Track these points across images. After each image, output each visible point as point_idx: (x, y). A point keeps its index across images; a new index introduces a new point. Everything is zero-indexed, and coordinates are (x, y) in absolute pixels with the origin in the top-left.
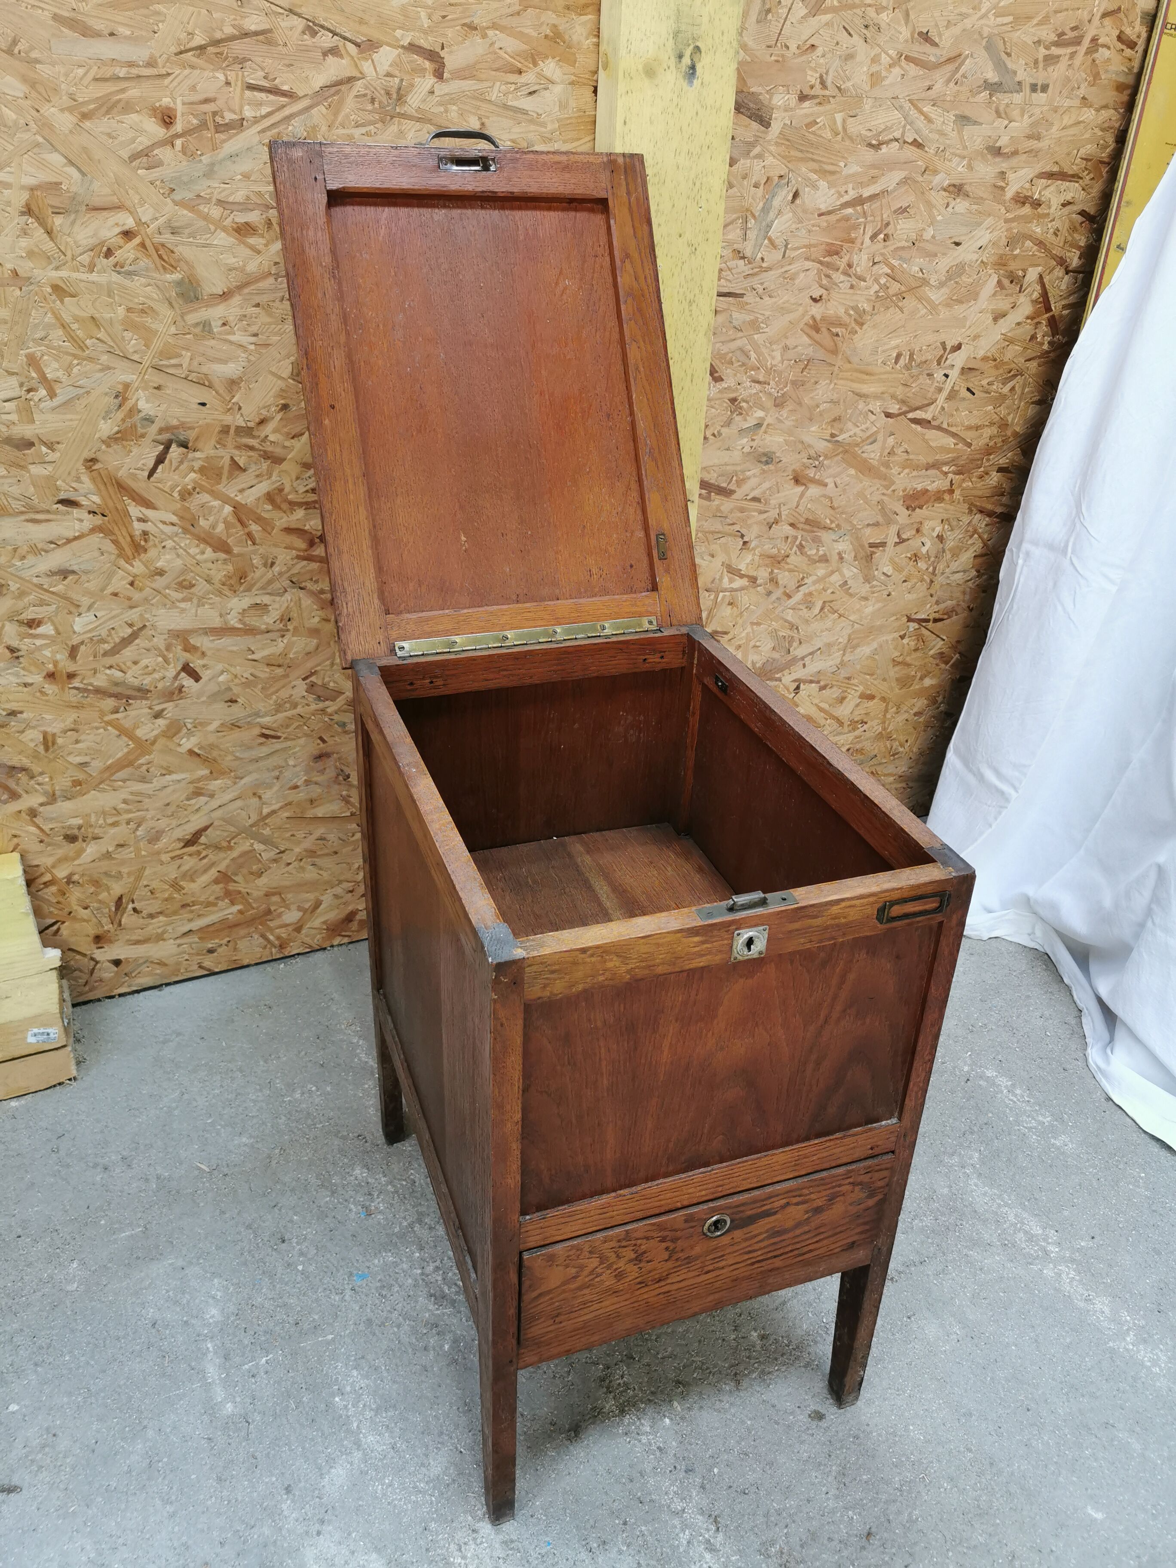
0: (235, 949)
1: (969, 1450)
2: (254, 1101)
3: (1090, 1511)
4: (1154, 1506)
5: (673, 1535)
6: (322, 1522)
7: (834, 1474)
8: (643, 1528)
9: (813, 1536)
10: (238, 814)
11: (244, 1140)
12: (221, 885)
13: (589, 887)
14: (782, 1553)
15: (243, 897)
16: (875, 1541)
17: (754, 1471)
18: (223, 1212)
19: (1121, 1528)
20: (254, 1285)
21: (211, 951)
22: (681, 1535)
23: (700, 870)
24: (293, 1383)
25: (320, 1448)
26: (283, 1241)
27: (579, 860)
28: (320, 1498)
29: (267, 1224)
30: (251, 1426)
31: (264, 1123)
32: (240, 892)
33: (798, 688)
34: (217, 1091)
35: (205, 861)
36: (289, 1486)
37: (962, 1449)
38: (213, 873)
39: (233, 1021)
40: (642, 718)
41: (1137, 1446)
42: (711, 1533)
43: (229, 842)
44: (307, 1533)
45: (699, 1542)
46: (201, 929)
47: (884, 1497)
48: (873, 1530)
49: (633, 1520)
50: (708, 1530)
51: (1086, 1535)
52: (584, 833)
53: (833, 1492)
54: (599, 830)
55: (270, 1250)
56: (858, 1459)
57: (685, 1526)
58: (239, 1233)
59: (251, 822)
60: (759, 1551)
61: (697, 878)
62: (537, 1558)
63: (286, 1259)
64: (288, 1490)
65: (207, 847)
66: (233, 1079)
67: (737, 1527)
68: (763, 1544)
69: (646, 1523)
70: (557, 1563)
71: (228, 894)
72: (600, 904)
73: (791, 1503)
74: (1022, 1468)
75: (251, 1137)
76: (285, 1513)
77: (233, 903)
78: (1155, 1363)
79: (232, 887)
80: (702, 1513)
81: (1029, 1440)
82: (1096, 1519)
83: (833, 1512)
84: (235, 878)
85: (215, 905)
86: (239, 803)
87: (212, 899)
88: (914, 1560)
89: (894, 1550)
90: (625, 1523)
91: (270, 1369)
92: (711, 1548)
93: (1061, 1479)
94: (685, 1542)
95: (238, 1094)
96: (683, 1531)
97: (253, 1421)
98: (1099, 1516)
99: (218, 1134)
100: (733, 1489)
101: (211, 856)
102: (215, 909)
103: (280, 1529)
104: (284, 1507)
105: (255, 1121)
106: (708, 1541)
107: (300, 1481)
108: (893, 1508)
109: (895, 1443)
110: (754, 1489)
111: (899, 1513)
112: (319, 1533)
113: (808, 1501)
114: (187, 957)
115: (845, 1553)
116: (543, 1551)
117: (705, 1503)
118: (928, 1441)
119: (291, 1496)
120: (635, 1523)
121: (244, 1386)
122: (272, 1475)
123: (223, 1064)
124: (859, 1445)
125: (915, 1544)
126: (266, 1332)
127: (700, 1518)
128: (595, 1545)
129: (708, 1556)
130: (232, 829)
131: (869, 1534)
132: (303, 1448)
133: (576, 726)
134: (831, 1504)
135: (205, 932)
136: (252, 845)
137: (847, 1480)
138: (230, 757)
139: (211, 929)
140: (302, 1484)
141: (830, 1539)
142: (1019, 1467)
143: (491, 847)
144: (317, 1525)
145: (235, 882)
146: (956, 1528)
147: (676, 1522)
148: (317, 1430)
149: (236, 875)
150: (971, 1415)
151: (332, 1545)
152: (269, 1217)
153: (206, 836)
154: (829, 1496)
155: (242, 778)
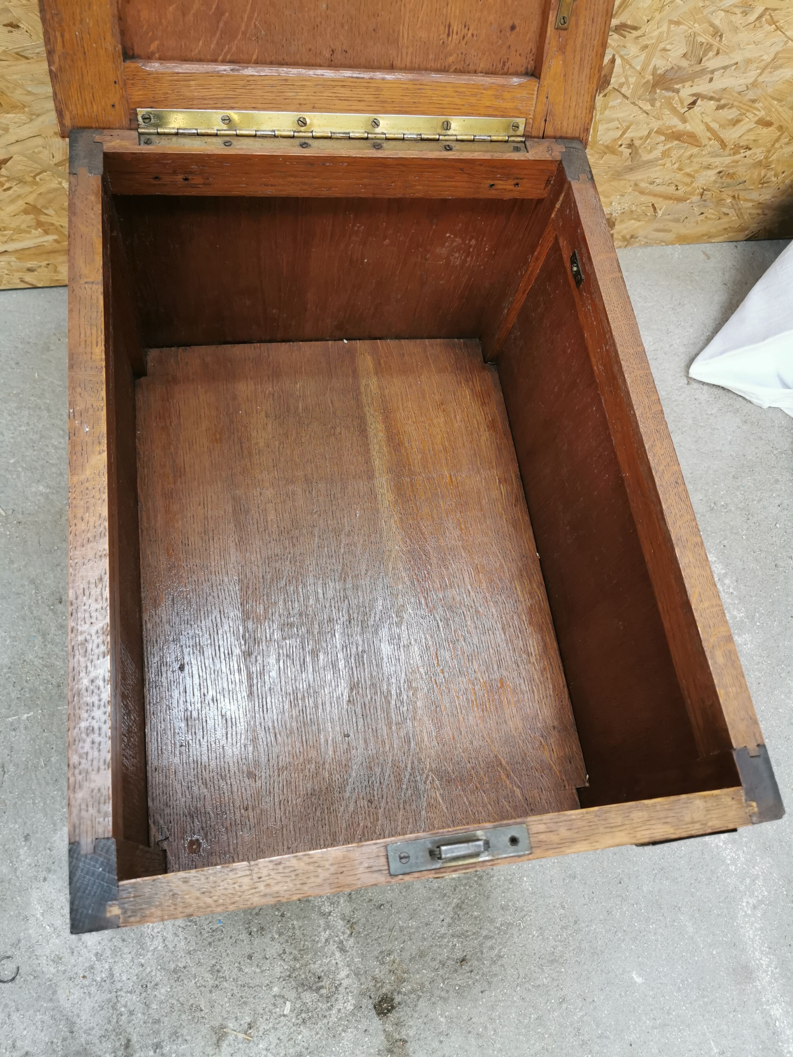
0: (56, 271)
1: (563, 907)
2: (56, 448)
3: (634, 975)
4: (682, 981)
5: (316, 933)
6: (49, 870)
7: (453, 905)
8: (295, 922)
9: (422, 955)
10: (40, 152)
11: (41, 488)
12: (32, 216)
13: (363, 431)
14: (394, 962)
15: (56, 229)
16: (466, 968)
17: (393, 890)
18: (12, 562)
19: (651, 993)
20: (28, 641)
21: (30, 270)
22: (323, 934)
23: (492, 426)
24: (47, 743)
25: (58, 806)
26: (60, 602)
27: (364, 382)
28: (50, 850)
29: (49, 582)
30: (6, 776)
31: (61, 474)
32: (52, 224)
33: (694, 103)
34: (23, 428)
35: (10, 192)
36: (28, 835)
37: (558, 905)
38: (20, 204)
39: (48, 349)
40: (473, 242)
41: (691, 930)
42: (346, 936)
43: (34, 177)
44: (36, 877)
45: (334, 942)
46: (16, 251)
47: (485, 933)
48: (468, 957)
49: (289, 915)
50: (343, 933)
51: (623, 994)
52: (380, 339)
53: (448, 920)
54: (398, 337)
55: (47, 609)
56: (475, 897)
57: (328, 926)
58: (23, 586)
59: (56, 160)
60: (377, 958)
61: (485, 436)
62: (208, 932)
63: (60, 620)
64: (27, 838)
65: (9, 179)
66: (40, 418)
67: (366, 935)
68: (382, 952)
69: (298, 918)
70: (223, 939)
71: (39, 224)
72: (368, 461)
73: (412, 923)
74: (597, 930)
75: (48, 486)
76: (22, 857)
77: (46, 232)
78: (734, 861)
79: (43, 218)
80: (343, 919)
81: (611, 908)
82: (636, 982)
83: (443, 937)
84: (46, 211)
85: (29, 232)
86: (39, 141)
87: (23, 226)
88: (490, 987)
89: (477, 977)
90: (283, 915)
91: (29, 725)
92: (343, 950)
93: (623, 945)
94: (324, 940)
95: (42, 437)
96: (325, 930)
97: (8, 771)
98: (639, 980)
99: (18, 477)
100: (372, 903)
101: (15, 188)
102: (28, 236)
103: (16, 869)
104: (22, 852)
105: (54, 470)
106: (341, 942)
107: (37, 832)
108: (489, 943)
109: (508, 889)
110: (388, 906)
111: (492, 948)
112: (45, 879)
113: (427, 925)
114: (6, 272)
115: (441, 972)
116: (215, 927)
117: (347, 911)
118: (533, 893)
119: (28, 843)
120: (290, 918)
121: (5, 738)
122: (16, 822)
123: (32, 398)
124: (480, 885)
125: (496, 975)
126: (31, 690)
127: (341, 922)
128: (255, 930)
129: (338, 954)
130: (35, 165)
131: (463, 960)
132: (45, 804)
133: (387, 242)
134: (443, 930)
135: (21, 253)
136: (60, 183)
137: (461, 913)
138: (19, 91)
139: (27, 252)
140: (38, 835)
141: (433, 959)
142: (595, 929)
143: (271, 341)
144: (44, 872)
145: (46, 214)
146: (530, 969)
147: (322, 922)
148: (58, 790)
149: (47, 208)
150: (575, 877)
151: (53, 891)
152: (52, 575)
153: (6, 169)
154: (444, 923)
155: (38, 115)
